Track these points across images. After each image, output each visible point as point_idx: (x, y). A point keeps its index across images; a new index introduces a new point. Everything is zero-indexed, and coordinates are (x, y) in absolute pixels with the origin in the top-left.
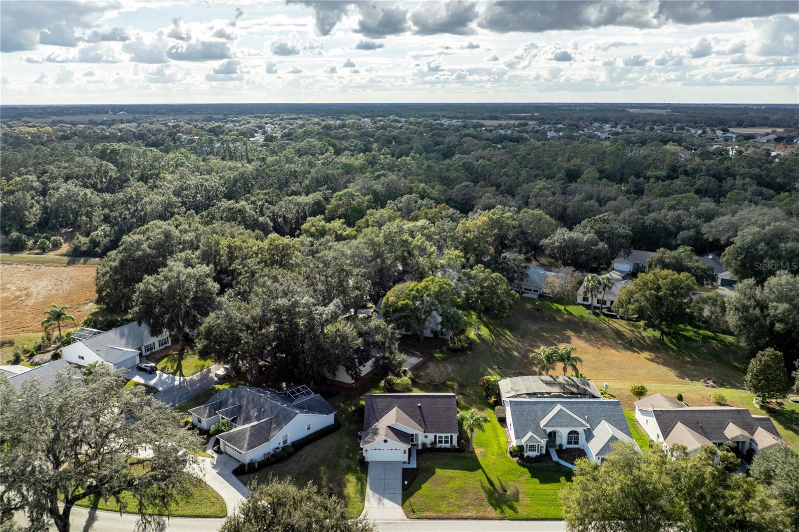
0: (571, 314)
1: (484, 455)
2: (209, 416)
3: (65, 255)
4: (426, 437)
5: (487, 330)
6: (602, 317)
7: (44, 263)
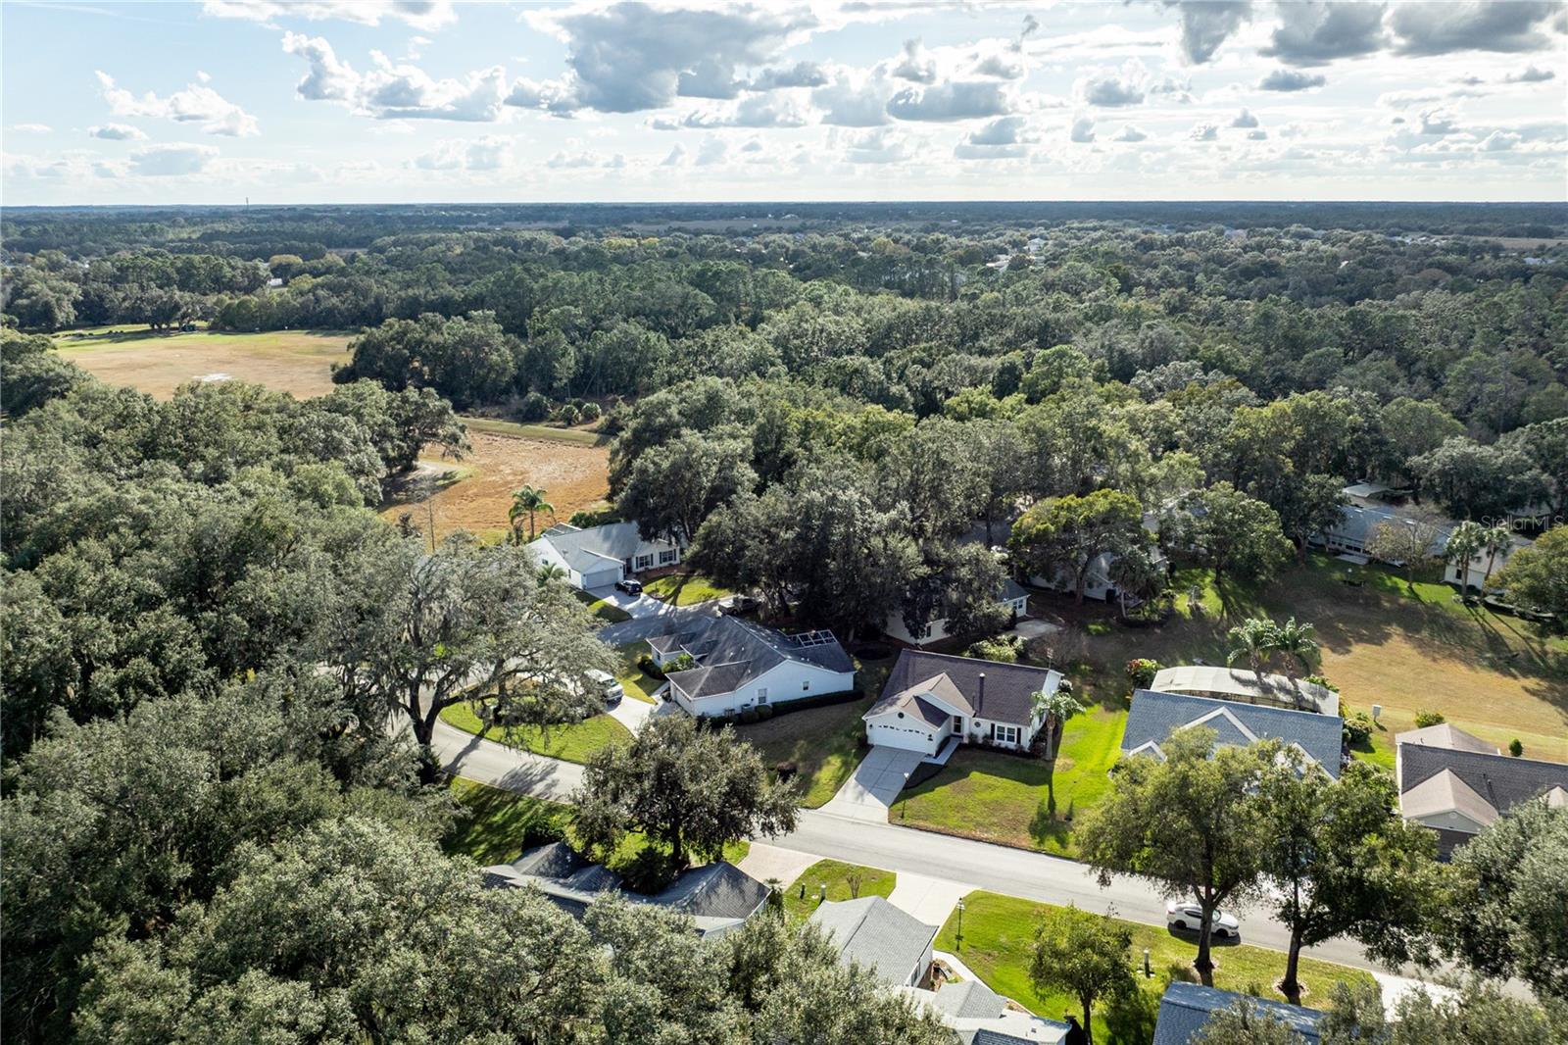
0: (1416, 597)
1: (1066, 768)
2: (671, 649)
3: (596, 432)
4: (978, 724)
5: (1220, 602)
6: (1481, 610)
7: (561, 440)
